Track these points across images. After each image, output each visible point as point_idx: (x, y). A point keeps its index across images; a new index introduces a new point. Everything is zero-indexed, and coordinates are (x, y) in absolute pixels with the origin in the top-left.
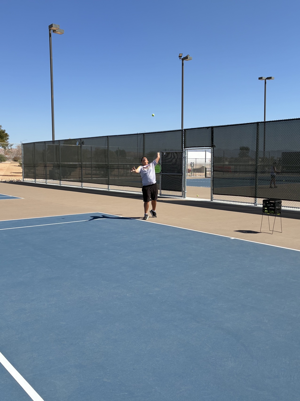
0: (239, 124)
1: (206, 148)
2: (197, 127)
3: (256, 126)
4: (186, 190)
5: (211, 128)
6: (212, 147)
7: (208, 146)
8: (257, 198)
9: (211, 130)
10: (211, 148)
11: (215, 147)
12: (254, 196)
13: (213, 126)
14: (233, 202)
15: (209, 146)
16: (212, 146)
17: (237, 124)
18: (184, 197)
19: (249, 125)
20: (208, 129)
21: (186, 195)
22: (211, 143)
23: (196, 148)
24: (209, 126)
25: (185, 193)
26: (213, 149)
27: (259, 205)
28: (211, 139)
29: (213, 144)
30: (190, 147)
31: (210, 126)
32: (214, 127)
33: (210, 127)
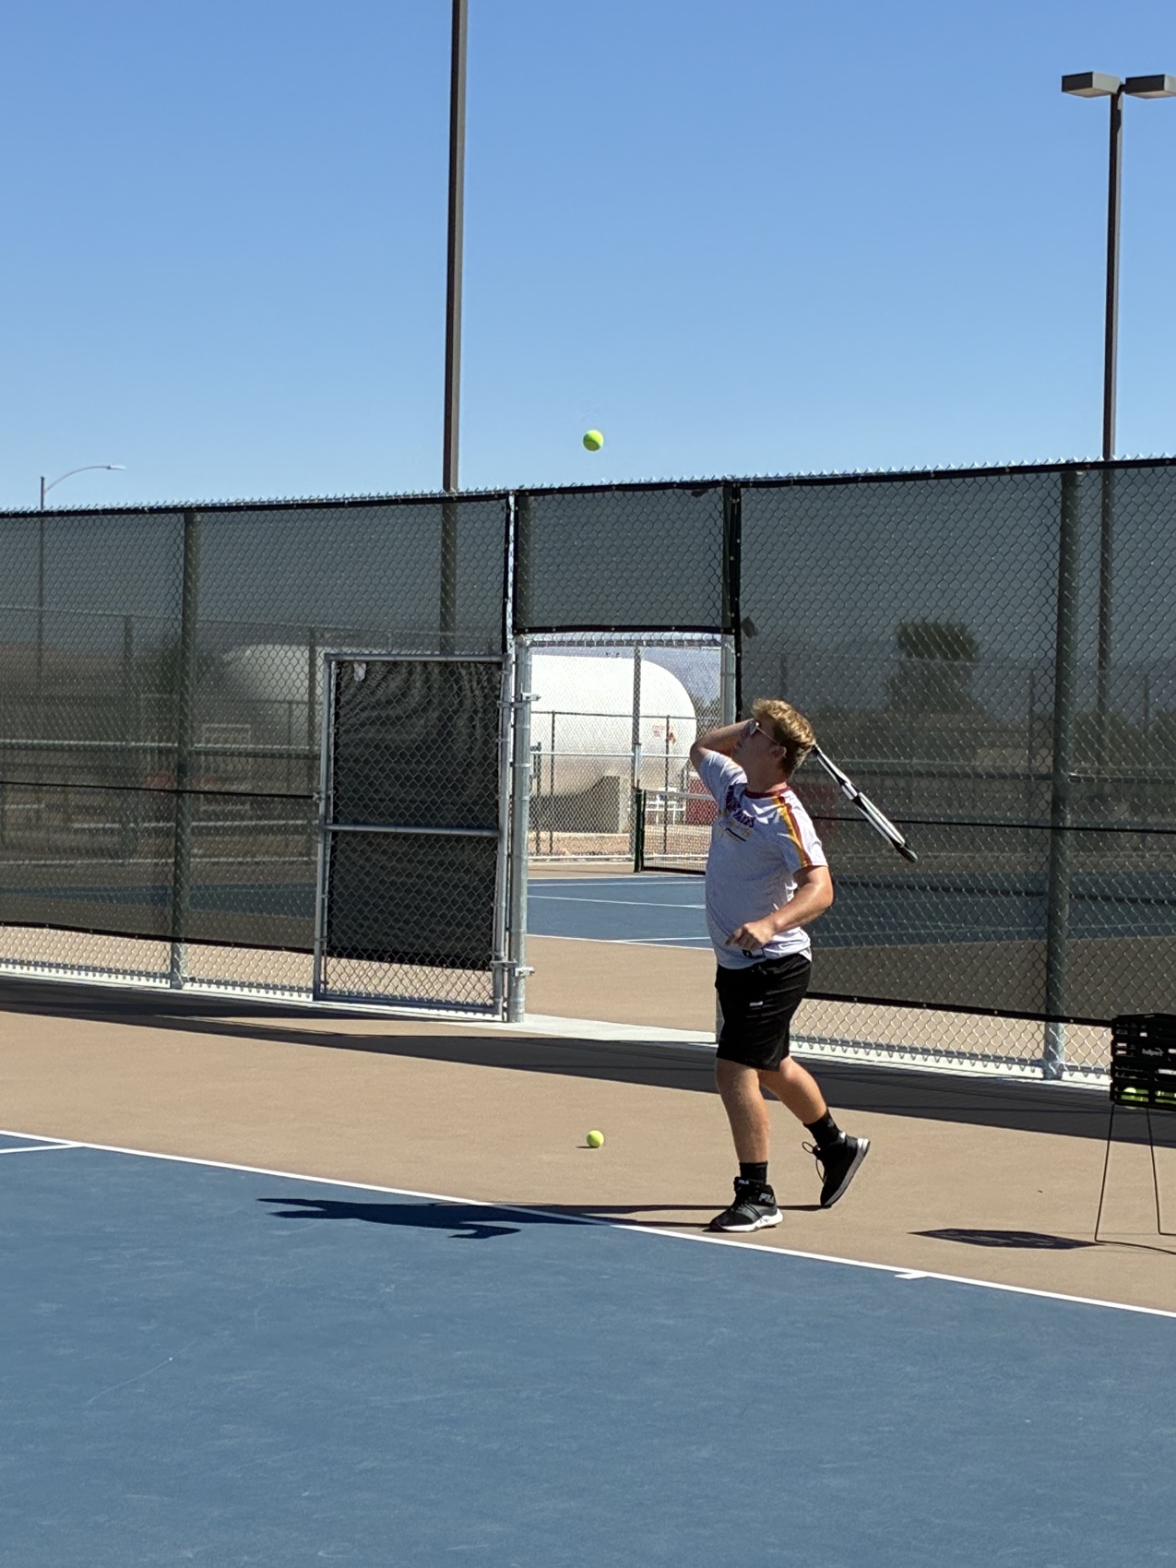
0: (930, 468)
1: (687, 636)
3: (1056, 493)
4: (523, 956)
5: (720, 490)
6: (727, 632)
7: (696, 623)
8: (1062, 1025)
9: (720, 506)
10: (718, 637)
11: (751, 631)
12: (1043, 1011)
13: (740, 476)
14: (885, 1053)
15: (707, 623)
16: (733, 625)
17: (918, 469)
18: (511, 1013)
19: (1005, 478)
20: (696, 495)
21: (522, 1000)
22: (719, 604)
23: (607, 636)
24: (708, 477)
25: (518, 979)
26: (738, 650)
27: (1078, 1076)
28: (719, 572)
29: (735, 607)
30: (556, 623)
31: (718, 477)
32: (745, 483)
33: (714, 484)
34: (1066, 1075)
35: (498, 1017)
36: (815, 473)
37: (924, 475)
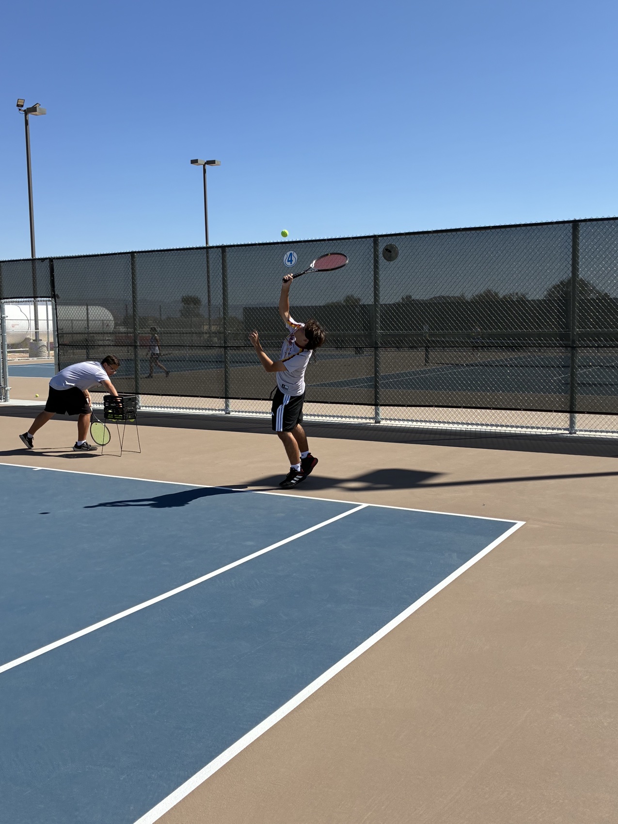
0: (99, 253)
1: (43, 299)
2: (22, 259)
3: (130, 259)
4: (8, 385)
5: (48, 260)
6: (52, 298)
7: (45, 295)
8: (140, 395)
9: (48, 264)
10: (50, 299)
11: (58, 297)
12: (135, 392)
13: (53, 256)
14: (98, 405)
15: (47, 295)
16: (54, 296)
17: (96, 254)
18: (6, 400)
19: (117, 256)
20: (42, 262)
21: (8, 396)
22: (50, 290)
23: (23, 300)
24: (45, 257)
25: (7, 391)
26: (55, 302)
27: (144, 408)
28: (49, 282)
29: (53, 290)
30: (10, 297)
31: (47, 257)
32: (54, 258)
33: (46, 259)
34: (141, 408)
35: (3, 401)
36: (71, 255)
37: (98, 255)
